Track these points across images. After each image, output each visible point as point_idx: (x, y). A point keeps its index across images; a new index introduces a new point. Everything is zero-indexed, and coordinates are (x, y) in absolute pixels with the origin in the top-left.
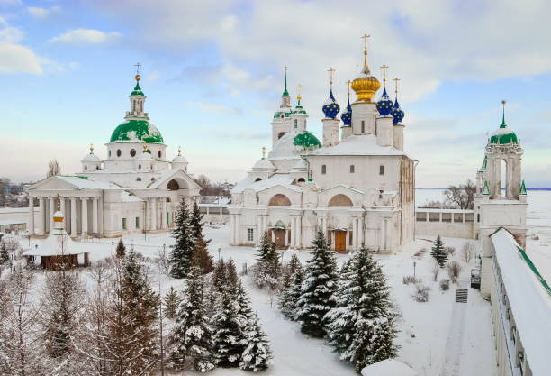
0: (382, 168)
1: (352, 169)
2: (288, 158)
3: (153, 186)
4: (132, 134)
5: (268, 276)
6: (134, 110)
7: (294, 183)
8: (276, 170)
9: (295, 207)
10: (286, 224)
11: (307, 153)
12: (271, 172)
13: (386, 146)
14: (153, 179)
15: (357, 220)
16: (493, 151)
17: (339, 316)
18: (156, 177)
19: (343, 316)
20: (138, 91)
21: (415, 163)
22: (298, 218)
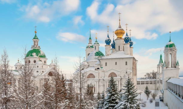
0: (126, 63)
1: (116, 63)
2: (93, 61)
3: (43, 74)
4: (34, 54)
5: (90, 100)
6: (35, 45)
7: (96, 70)
8: (89, 65)
9: (97, 78)
10: (93, 85)
11: (100, 58)
12: (87, 66)
13: (128, 54)
14: (43, 72)
15: (119, 82)
16: (167, 50)
17: (121, 105)
18: (44, 71)
19: (123, 104)
20: (36, 37)
21: (137, 61)
22: (98, 82)
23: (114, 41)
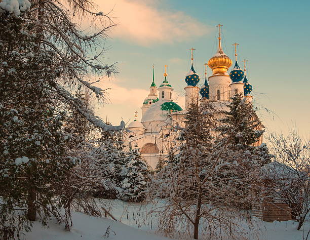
8: (146, 130)
11: (172, 114)
23: (206, 84)
